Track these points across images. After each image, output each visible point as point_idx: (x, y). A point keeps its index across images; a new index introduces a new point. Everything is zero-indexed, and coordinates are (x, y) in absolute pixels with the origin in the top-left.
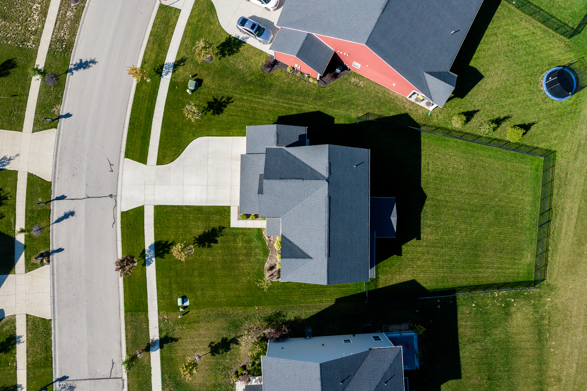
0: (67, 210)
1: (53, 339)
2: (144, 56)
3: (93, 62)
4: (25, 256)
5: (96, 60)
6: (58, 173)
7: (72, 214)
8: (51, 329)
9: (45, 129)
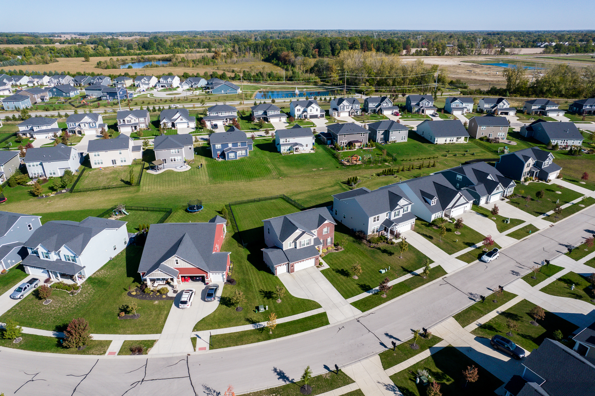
0: (387, 338)
1: (460, 311)
2: (255, 342)
3: (275, 370)
4: (435, 345)
5: (273, 369)
6: (369, 354)
7: (387, 334)
8: (457, 314)
9: (346, 375)
